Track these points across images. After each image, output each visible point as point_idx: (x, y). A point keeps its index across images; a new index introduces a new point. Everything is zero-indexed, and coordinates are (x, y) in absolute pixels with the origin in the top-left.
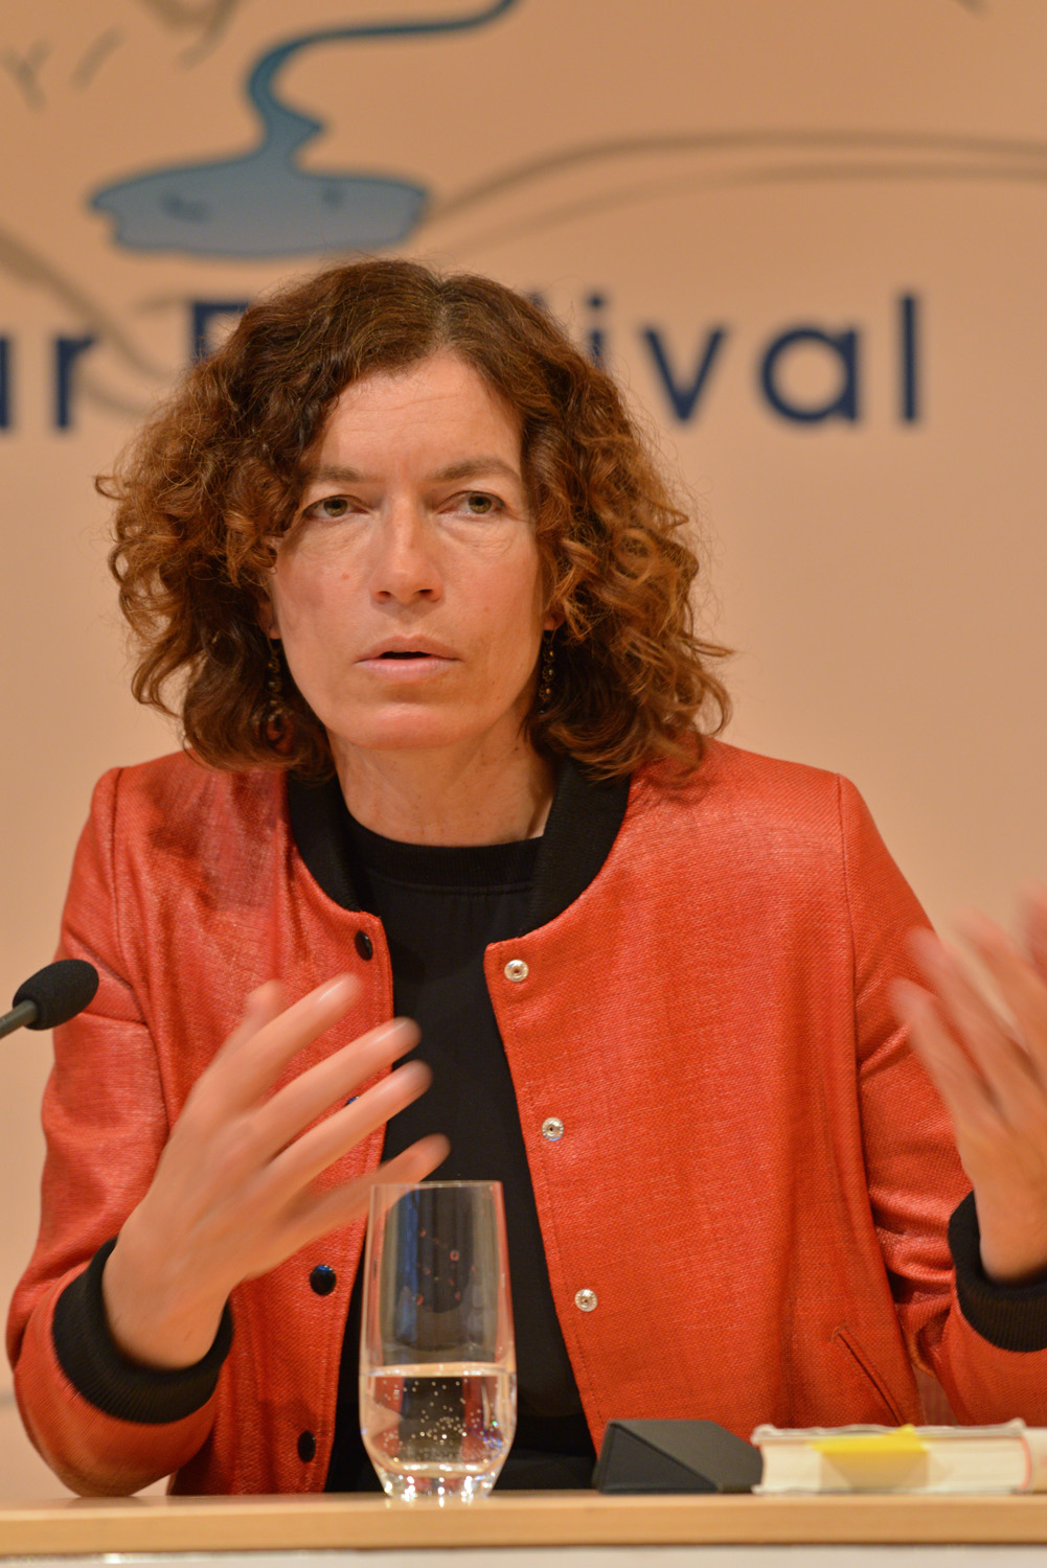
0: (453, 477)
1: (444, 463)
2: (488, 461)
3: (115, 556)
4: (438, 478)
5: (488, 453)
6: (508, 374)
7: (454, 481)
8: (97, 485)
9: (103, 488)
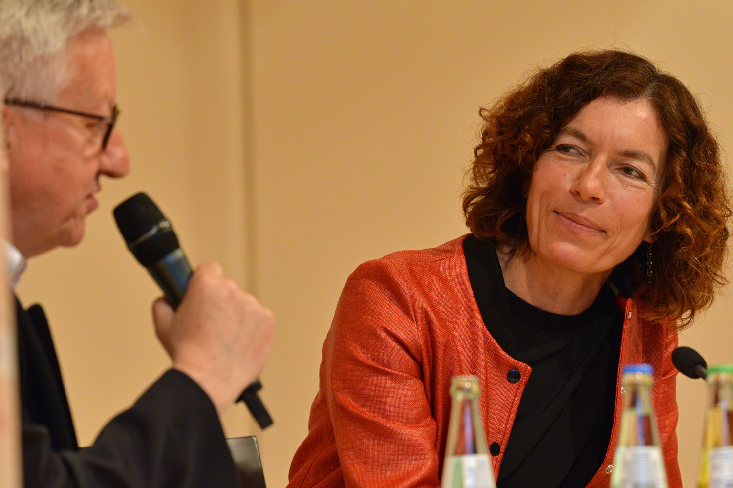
0: (627, 156)
1: (626, 147)
2: (645, 155)
3: (478, 148)
4: (620, 154)
5: (646, 151)
6: (670, 120)
7: (626, 158)
8: (480, 111)
9: (482, 113)
